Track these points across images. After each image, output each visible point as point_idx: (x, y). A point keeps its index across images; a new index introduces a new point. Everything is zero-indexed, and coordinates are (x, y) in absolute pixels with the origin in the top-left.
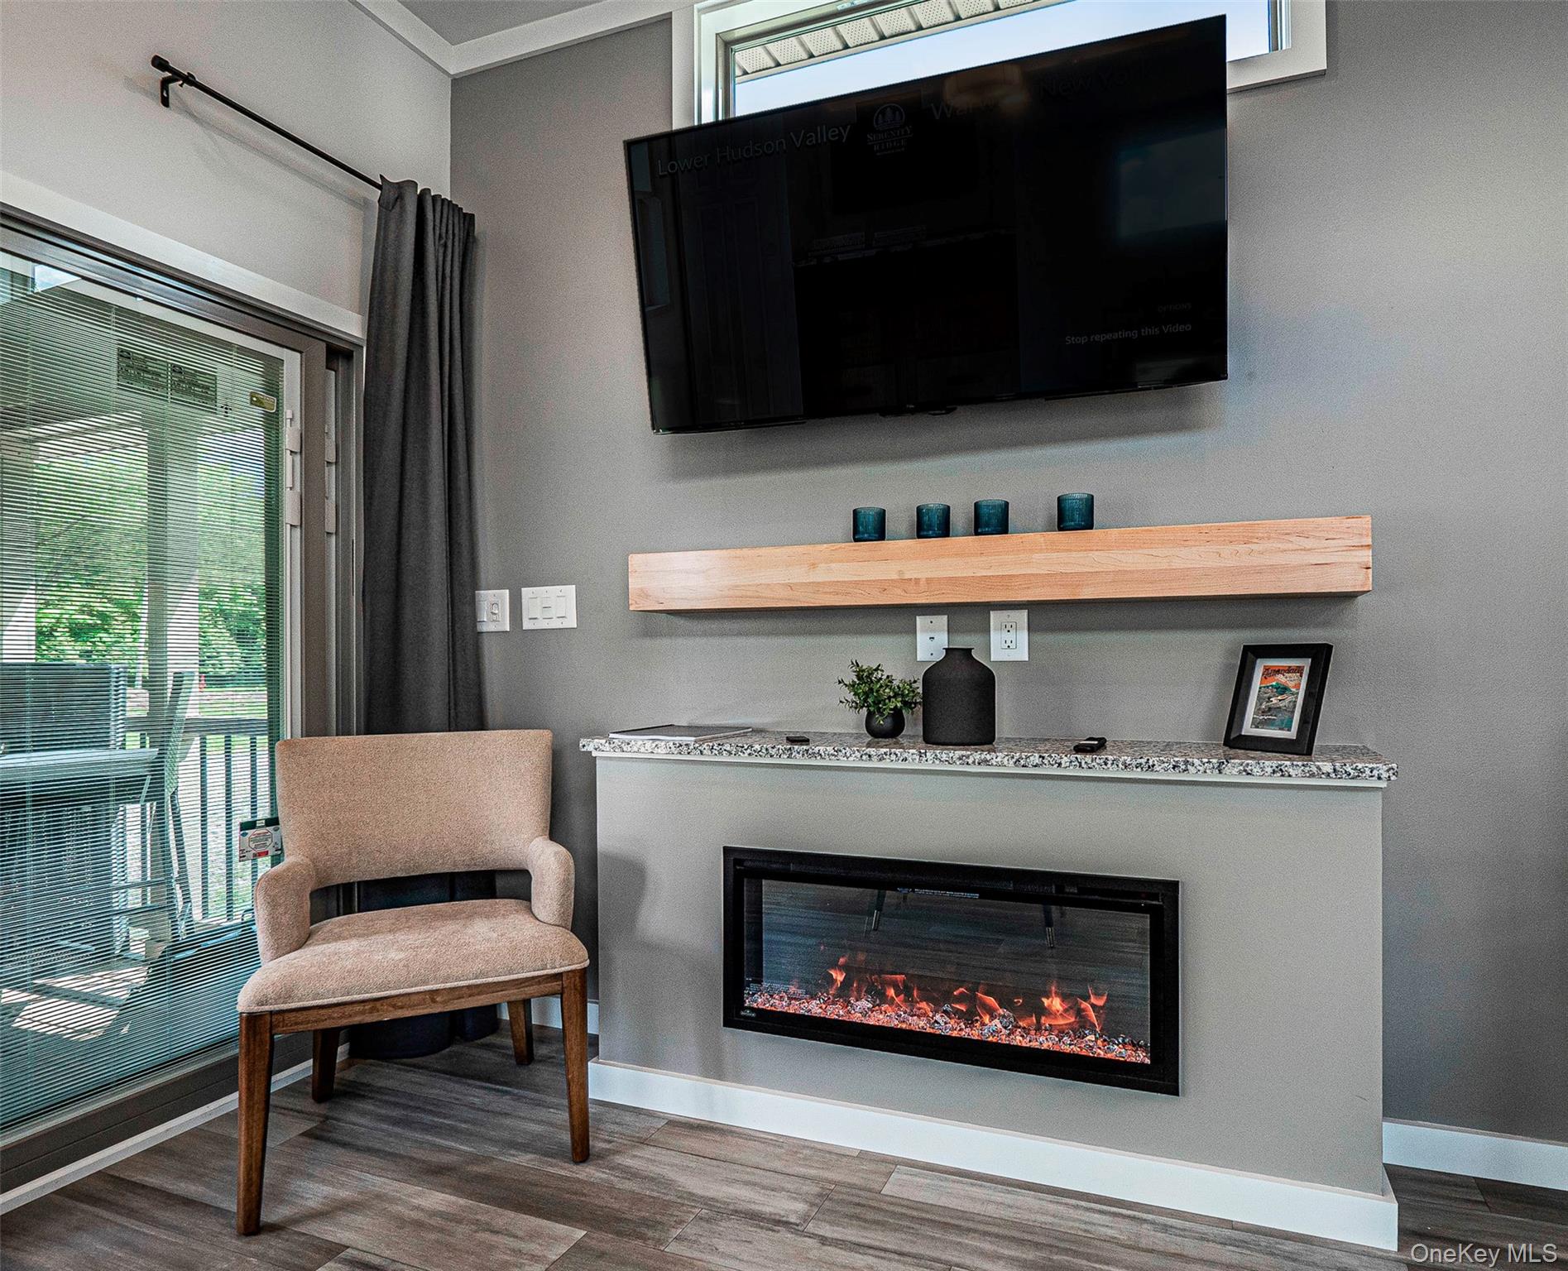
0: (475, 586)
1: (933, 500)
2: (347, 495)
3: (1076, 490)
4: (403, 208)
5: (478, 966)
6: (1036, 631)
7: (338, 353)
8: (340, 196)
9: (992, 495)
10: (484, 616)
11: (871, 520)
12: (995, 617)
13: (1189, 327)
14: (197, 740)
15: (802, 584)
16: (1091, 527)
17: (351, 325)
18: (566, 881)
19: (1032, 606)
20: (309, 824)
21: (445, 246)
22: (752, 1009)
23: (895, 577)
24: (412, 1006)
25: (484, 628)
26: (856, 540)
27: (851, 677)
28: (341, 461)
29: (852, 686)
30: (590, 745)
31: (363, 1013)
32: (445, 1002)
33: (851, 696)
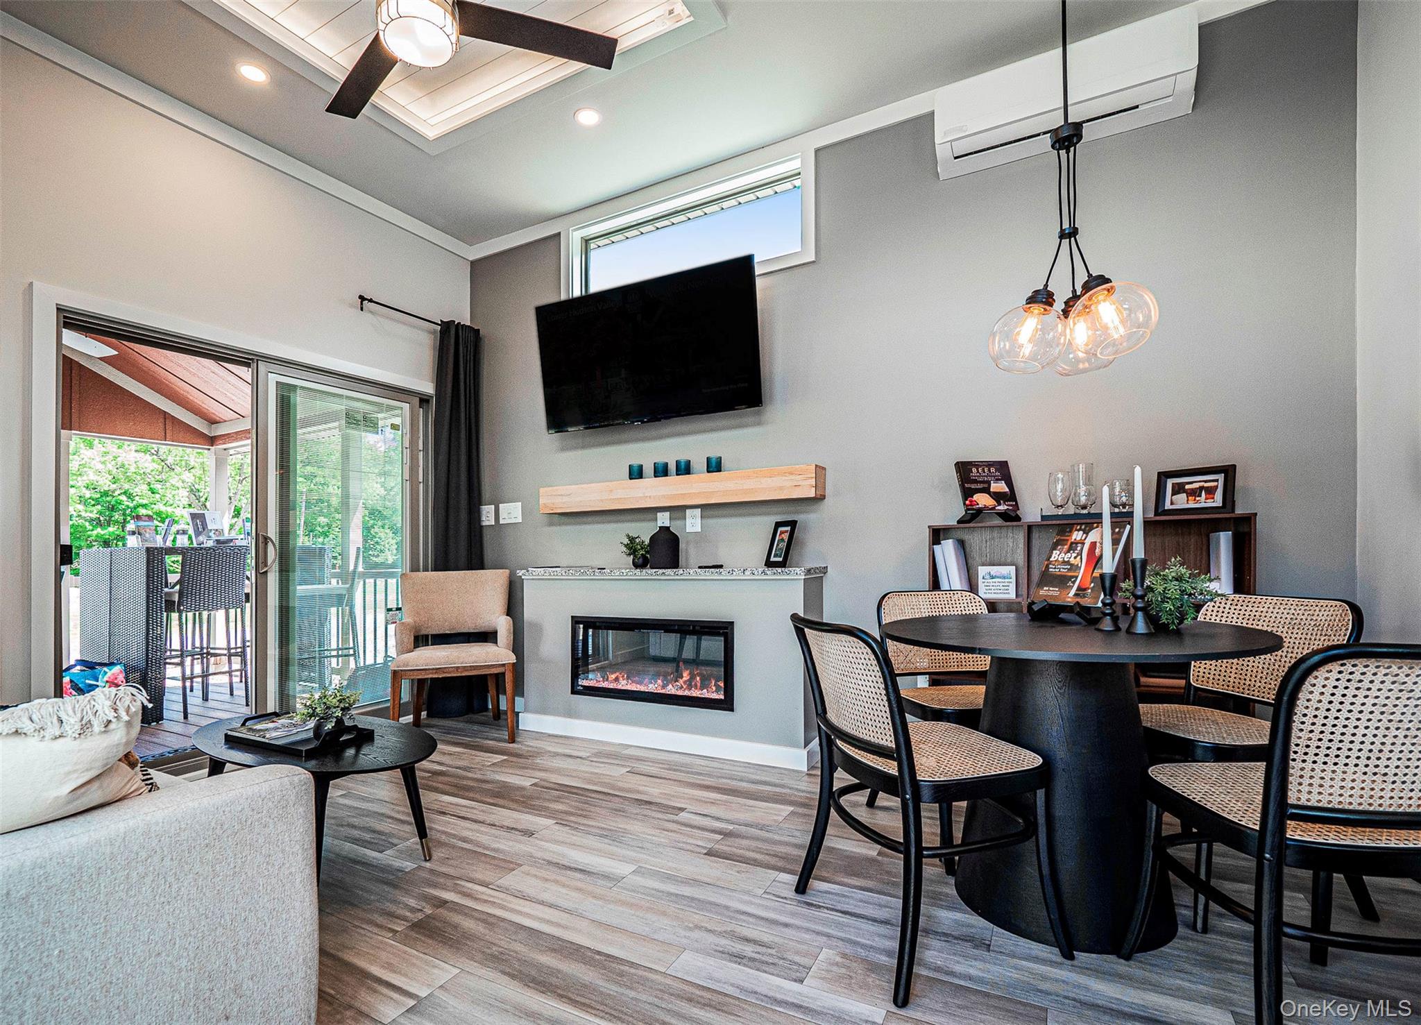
0: (480, 504)
1: (661, 460)
2: (428, 467)
3: (714, 454)
4: (449, 332)
5: (474, 658)
6: (705, 517)
7: (424, 401)
8: (423, 330)
9: (683, 457)
10: (484, 518)
11: (635, 469)
12: (688, 511)
13: (746, 385)
14: (362, 583)
15: (607, 500)
16: (720, 471)
17: (429, 388)
18: (509, 630)
19: (703, 507)
20: (413, 607)
21: (467, 347)
22: (582, 686)
23: (641, 495)
24: (450, 673)
25: (484, 524)
26: (630, 479)
27: (626, 541)
28: (425, 449)
29: (626, 546)
30: (520, 573)
31: (432, 673)
32: (461, 672)
33: (625, 549)
